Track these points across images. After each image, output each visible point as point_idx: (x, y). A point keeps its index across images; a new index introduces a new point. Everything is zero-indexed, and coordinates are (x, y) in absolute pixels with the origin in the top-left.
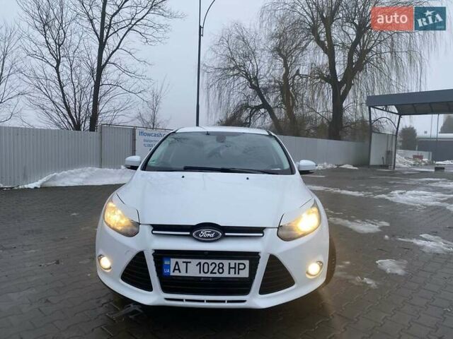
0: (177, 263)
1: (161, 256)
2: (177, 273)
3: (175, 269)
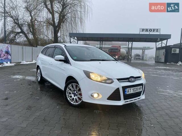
0: (128, 90)
1: (124, 88)
2: (128, 93)
3: (128, 92)
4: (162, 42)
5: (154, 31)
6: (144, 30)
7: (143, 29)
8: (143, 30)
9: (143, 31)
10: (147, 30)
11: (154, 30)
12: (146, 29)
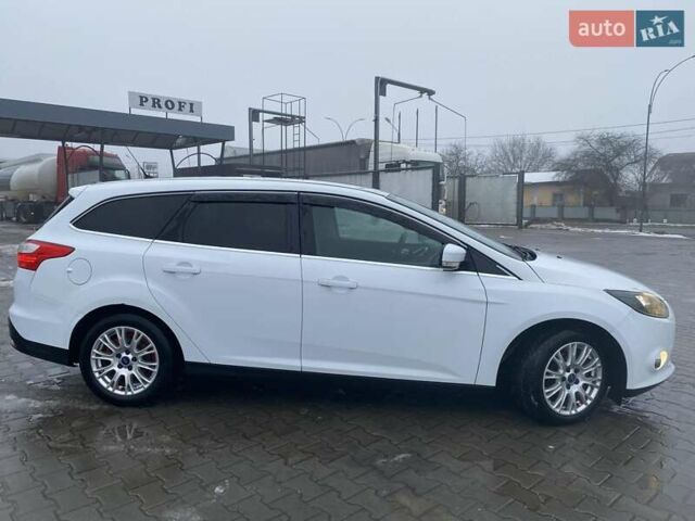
4: (199, 150)
5: (180, 109)
6: (147, 100)
7: (141, 98)
8: (143, 100)
9: (141, 105)
10: (156, 103)
11: (181, 105)
12: (154, 99)
